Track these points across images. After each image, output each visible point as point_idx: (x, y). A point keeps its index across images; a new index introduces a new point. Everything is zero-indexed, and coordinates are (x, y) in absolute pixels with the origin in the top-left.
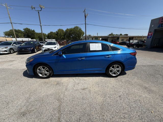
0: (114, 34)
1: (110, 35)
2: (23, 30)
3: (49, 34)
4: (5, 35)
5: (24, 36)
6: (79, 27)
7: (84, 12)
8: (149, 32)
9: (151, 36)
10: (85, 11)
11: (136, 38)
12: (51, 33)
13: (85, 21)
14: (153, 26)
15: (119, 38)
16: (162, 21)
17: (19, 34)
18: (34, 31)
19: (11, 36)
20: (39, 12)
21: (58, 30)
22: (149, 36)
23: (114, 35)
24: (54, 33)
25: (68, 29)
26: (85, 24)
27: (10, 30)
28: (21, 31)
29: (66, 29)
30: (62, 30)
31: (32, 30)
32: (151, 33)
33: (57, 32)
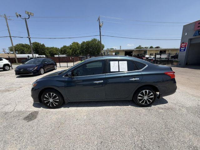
0: (142, 46)
1: (137, 48)
3: (62, 48)
4: (10, 50)
6: (97, 39)
7: (98, 21)
8: (182, 43)
10: (99, 19)
11: (170, 51)
12: (65, 47)
13: (100, 31)
14: (186, 34)
15: (146, 51)
16: (198, 27)
18: (43, 45)
20: (26, 21)
21: (72, 44)
22: (182, 48)
23: (143, 48)
24: (68, 47)
25: (84, 42)
26: (100, 35)
27: (17, 45)
29: (82, 42)
30: (77, 44)
32: (185, 44)
33: (71, 46)
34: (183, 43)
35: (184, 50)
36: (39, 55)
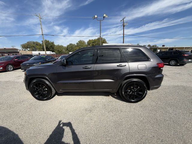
2: (41, 43)
3: (68, 46)
7: (122, 21)
12: (71, 45)
13: (124, 31)
17: (37, 47)
18: (53, 43)
19: (29, 49)
21: (79, 42)
24: (75, 45)
25: (90, 40)
26: (124, 34)
27: (28, 42)
28: (39, 43)
29: (88, 40)
31: (52, 42)
33: (77, 44)
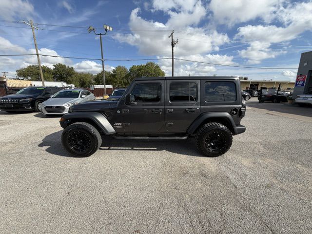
3: (99, 75)
4: (18, 74)
5: (53, 78)
7: (171, 37)
9: (304, 83)
10: (172, 35)
11: (264, 84)
12: (103, 72)
13: (173, 53)
17: (45, 75)
18: (72, 69)
20: (101, 38)
21: (116, 68)
22: (298, 83)
24: (109, 73)
27: (29, 67)
28: (48, 68)
32: (303, 77)
33: (114, 71)
34: (301, 75)
35: (302, 85)
36: (67, 84)
